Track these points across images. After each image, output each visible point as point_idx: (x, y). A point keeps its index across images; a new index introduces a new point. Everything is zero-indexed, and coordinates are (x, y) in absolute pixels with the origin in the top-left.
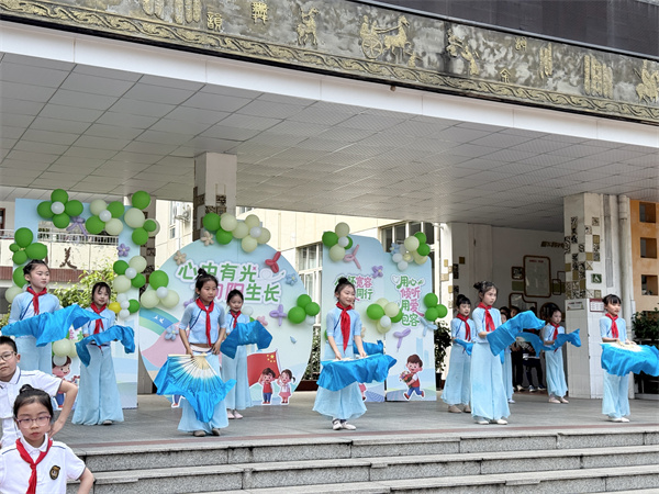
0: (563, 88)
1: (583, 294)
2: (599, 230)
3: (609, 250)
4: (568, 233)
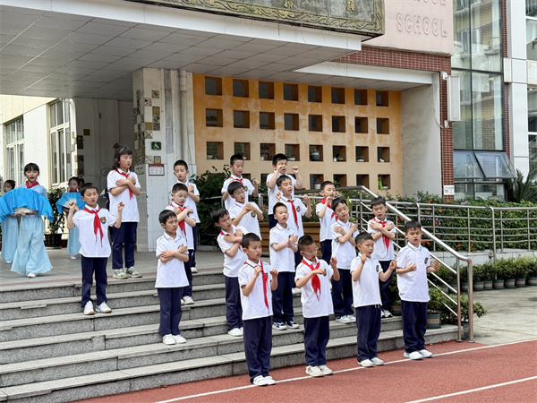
1: (144, 162)
2: (160, 102)
3: (169, 120)
4: (135, 106)
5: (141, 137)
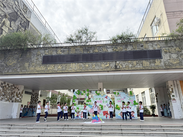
0: (139, 67)
1: (171, 99)
2: (173, 87)
3: (175, 91)
4: (167, 88)
5: (170, 94)
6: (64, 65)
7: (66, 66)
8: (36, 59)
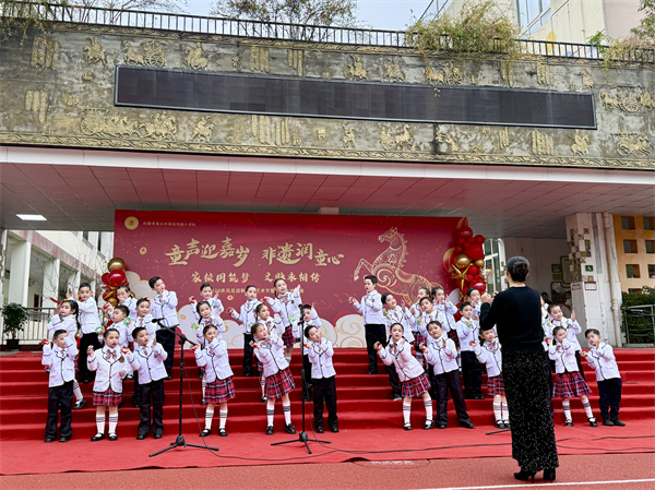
1: (580, 280)
2: (590, 236)
3: (597, 249)
4: (569, 239)
6: (221, 121)
7: (228, 126)
8: (84, 81)
